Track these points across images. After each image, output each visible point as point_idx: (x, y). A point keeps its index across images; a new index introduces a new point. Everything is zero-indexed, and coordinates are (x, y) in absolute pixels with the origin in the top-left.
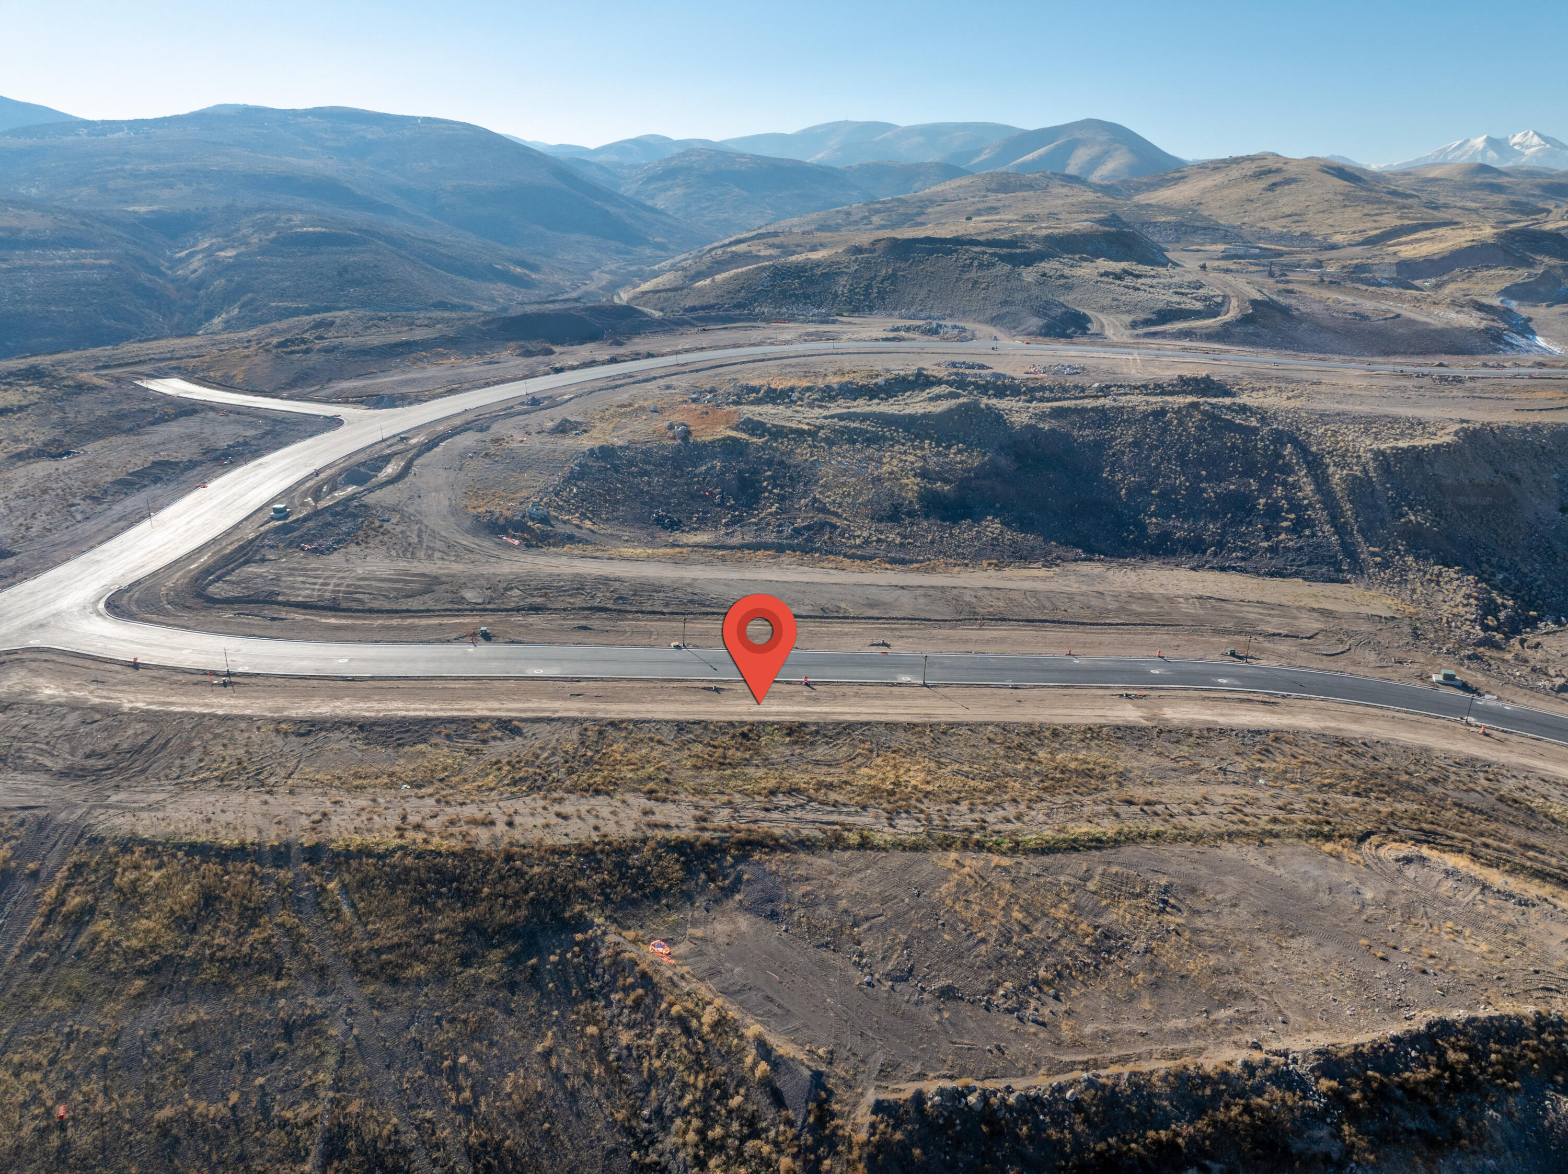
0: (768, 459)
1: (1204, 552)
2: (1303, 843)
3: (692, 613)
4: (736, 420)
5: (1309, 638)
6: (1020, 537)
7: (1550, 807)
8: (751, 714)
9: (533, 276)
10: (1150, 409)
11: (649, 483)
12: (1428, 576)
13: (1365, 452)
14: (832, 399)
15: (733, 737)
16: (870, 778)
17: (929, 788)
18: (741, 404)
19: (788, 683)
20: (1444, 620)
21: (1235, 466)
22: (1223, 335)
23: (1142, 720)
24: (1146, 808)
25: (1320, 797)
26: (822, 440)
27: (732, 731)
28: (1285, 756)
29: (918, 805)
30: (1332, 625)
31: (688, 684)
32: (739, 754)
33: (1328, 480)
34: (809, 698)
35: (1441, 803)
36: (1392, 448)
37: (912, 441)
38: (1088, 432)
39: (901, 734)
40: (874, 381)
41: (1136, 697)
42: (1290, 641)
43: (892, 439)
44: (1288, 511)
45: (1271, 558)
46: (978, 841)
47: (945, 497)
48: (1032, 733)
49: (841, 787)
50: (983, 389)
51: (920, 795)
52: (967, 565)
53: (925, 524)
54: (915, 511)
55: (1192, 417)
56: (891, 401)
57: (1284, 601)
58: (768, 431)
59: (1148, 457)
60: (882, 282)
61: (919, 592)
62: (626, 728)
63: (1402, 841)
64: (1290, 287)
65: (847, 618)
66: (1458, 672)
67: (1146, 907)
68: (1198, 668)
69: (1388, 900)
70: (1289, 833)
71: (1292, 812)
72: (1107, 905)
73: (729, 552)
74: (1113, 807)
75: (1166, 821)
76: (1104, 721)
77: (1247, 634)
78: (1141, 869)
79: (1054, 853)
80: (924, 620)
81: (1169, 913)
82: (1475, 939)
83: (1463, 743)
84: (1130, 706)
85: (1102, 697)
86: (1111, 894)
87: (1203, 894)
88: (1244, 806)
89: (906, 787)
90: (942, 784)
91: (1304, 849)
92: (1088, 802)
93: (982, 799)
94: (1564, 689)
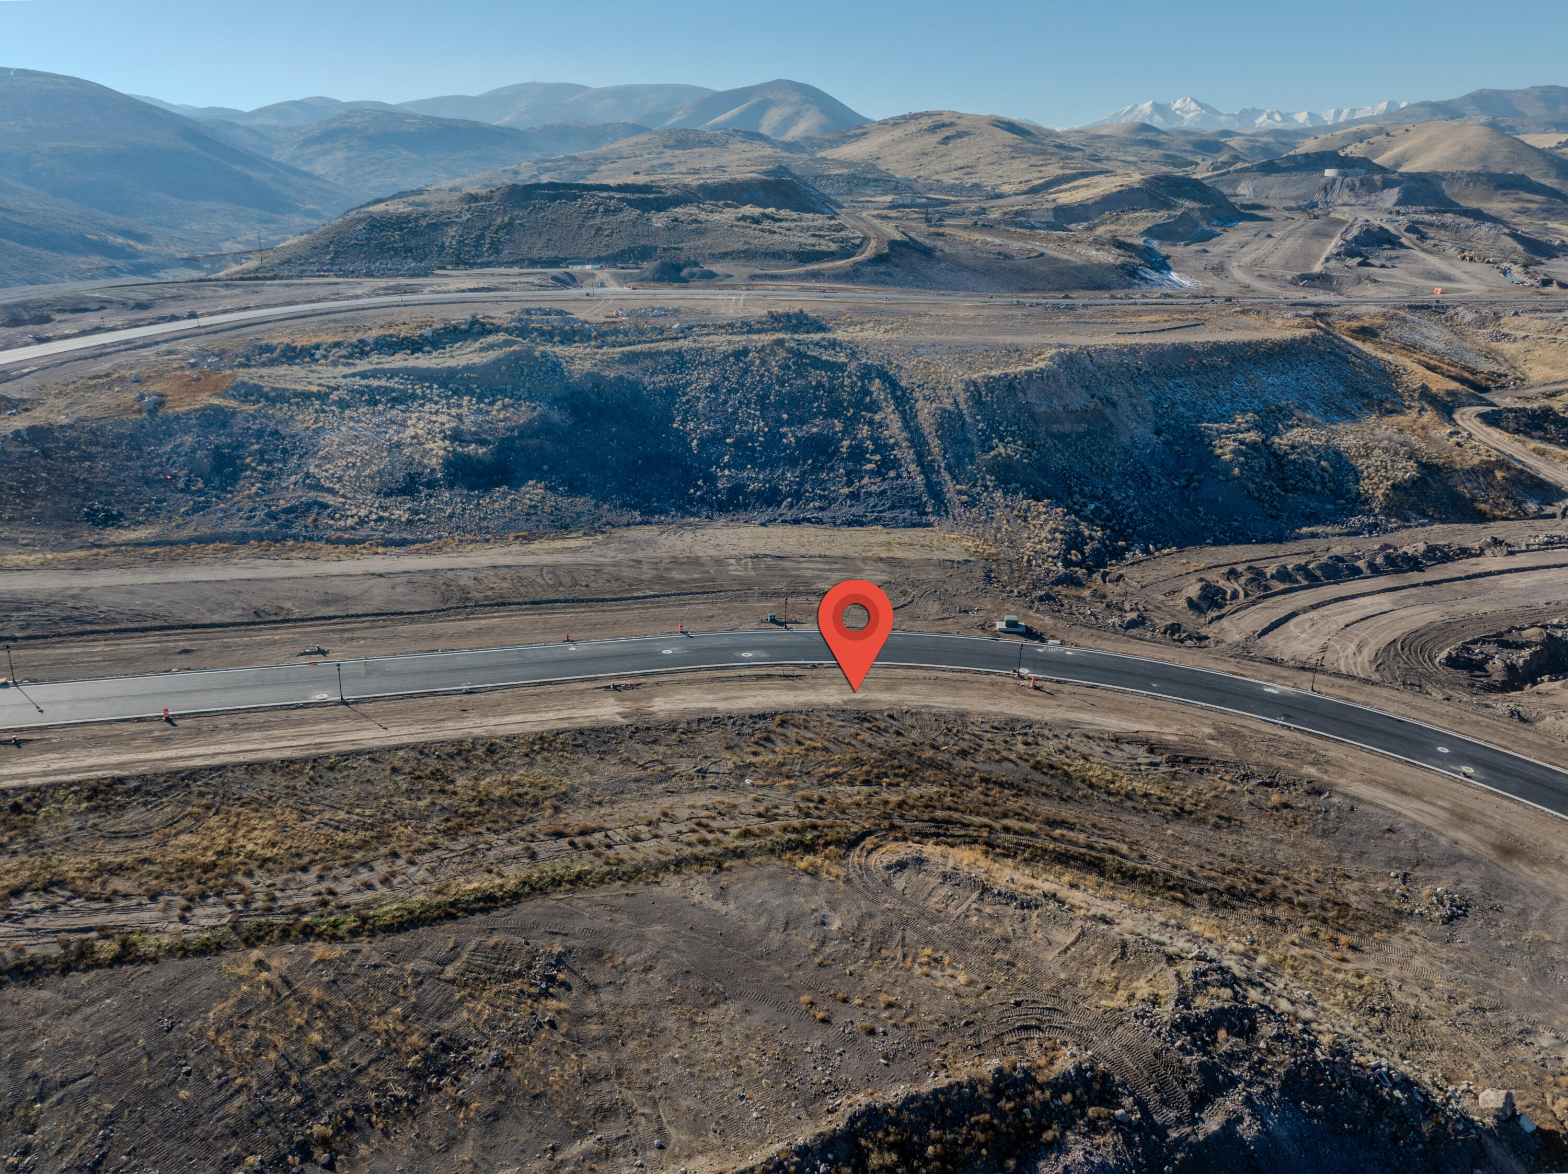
0: (258, 430)
1: (779, 505)
2: (774, 859)
4: (229, 385)
6: (564, 502)
7: (1090, 769)
9: (140, 247)
10: (730, 349)
11: (90, 469)
12: (1015, 512)
13: (957, 383)
14: (364, 354)
16: (188, 848)
17: (273, 852)
18: (249, 366)
19: (140, 720)
20: (1025, 559)
21: (819, 407)
22: (853, 276)
23: (620, 720)
24: (577, 840)
25: (816, 793)
26: (334, 403)
28: (787, 744)
29: (243, 880)
30: (898, 575)
33: (916, 416)
34: (156, 740)
35: (967, 781)
36: (985, 377)
37: (448, 398)
38: (661, 377)
39: (266, 777)
40: (419, 333)
41: (627, 687)
43: (424, 397)
44: (874, 452)
45: (851, 506)
46: (308, 926)
47: (480, 461)
48: (459, 753)
49: (134, 869)
50: (548, 336)
51: (253, 865)
52: (487, 541)
53: (446, 495)
54: (437, 480)
55: (775, 355)
56: (435, 354)
57: (851, 552)
58: (266, 397)
59: (725, 402)
60: (496, 232)
61: (402, 579)
63: (905, 839)
64: (941, 230)
65: (286, 621)
66: (1026, 616)
67: (522, 991)
68: (725, 641)
69: (859, 928)
70: (760, 848)
71: (775, 818)
72: (464, 997)
73: (167, 548)
74: (533, 845)
75: (598, 855)
76: (565, 725)
77: (799, 594)
78: (535, 933)
79: (416, 927)
80: (395, 614)
81: (552, 995)
82: (955, 968)
83: (1007, 702)
84: (612, 700)
85: (582, 692)
86: (476, 979)
87: (610, 958)
88: (714, 818)
89: (238, 855)
90: (296, 843)
91: (772, 869)
92: (501, 842)
93: (346, 858)
94: (1136, 623)
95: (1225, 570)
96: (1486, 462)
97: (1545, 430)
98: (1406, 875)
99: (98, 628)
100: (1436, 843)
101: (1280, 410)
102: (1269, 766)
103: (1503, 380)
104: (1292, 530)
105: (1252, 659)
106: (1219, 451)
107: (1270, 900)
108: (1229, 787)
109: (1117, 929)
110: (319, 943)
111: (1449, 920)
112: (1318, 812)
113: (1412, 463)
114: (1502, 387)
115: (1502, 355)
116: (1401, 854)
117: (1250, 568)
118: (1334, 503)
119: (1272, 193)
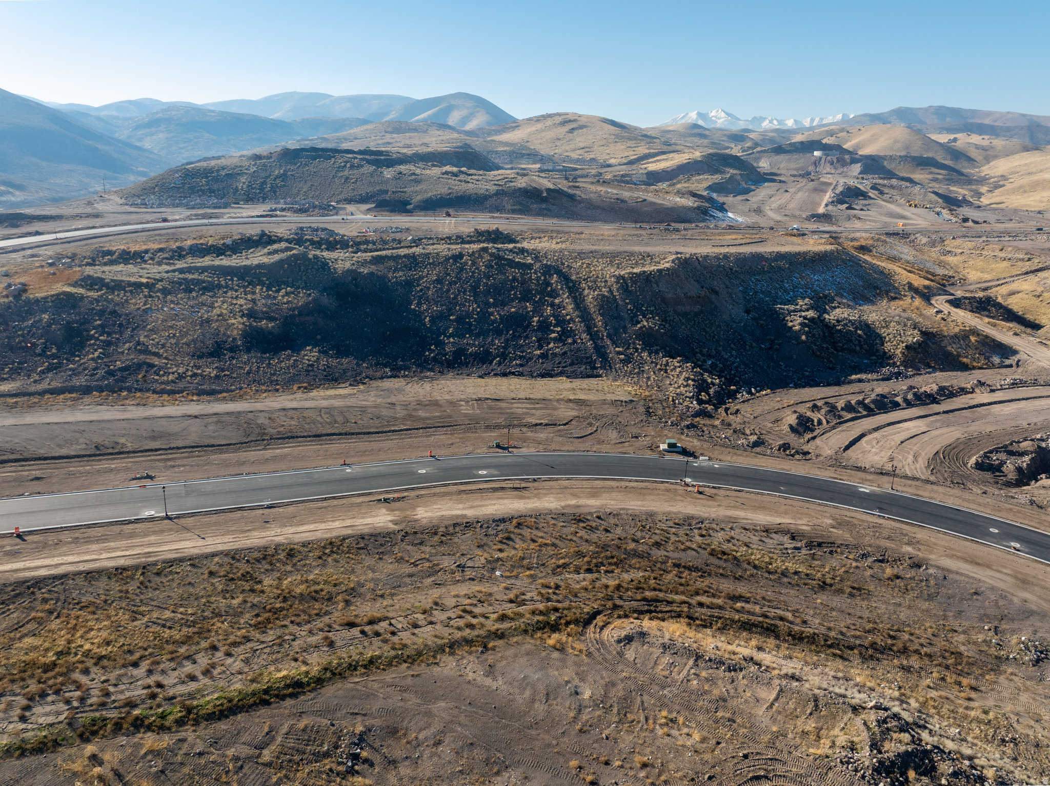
0: (101, 310)
1: (491, 362)
2: (528, 639)
4: (78, 277)
5: (565, 424)
6: (334, 362)
7: (752, 554)
10: (450, 254)
12: (659, 367)
13: (610, 277)
14: (181, 257)
16: (31, 650)
17: (107, 650)
18: (95, 265)
20: (671, 399)
21: (515, 294)
23: (391, 526)
24: (367, 629)
25: (552, 581)
26: (159, 290)
28: (524, 541)
29: (80, 678)
30: (584, 411)
33: (584, 300)
34: (8, 553)
35: (663, 566)
36: (629, 273)
37: (244, 287)
38: (401, 273)
39: (102, 583)
40: (222, 242)
41: (395, 500)
42: (549, 429)
43: (227, 286)
44: (556, 325)
45: (542, 363)
46: (138, 717)
47: (270, 333)
48: (265, 557)
50: (317, 244)
51: (90, 662)
52: (277, 390)
53: (245, 357)
54: (238, 346)
55: (482, 258)
56: (234, 257)
57: (548, 396)
58: (107, 286)
59: (448, 290)
61: (212, 419)
63: (626, 616)
64: (577, 184)
65: (122, 453)
66: (680, 440)
67: (331, 770)
68: (465, 462)
69: (606, 695)
70: (515, 629)
71: (523, 603)
72: (280, 779)
73: (26, 398)
74: (330, 634)
75: (385, 641)
76: (349, 532)
77: (514, 426)
78: (338, 714)
79: (235, 714)
80: (208, 446)
81: (357, 772)
82: (688, 726)
83: (682, 504)
84: (384, 511)
85: (360, 505)
86: (290, 761)
87: (405, 735)
88: (475, 605)
89: (76, 654)
90: (128, 641)
91: (528, 647)
92: (303, 633)
93: (172, 653)
94: (758, 443)
95: (810, 405)
96: (964, 331)
97: (989, 311)
98: (996, 627)
100: (1011, 602)
101: (825, 296)
102: (879, 547)
103: (952, 280)
104: (846, 377)
105: (845, 467)
106: (790, 324)
107: (903, 653)
108: (854, 564)
109: (807, 685)
110: (149, 734)
111: (1038, 661)
112: (921, 581)
113: (916, 331)
114: (953, 284)
115: (950, 265)
116: (989, 612)
117: (826, 403)
118: (868, 359)
119: (782, 165)
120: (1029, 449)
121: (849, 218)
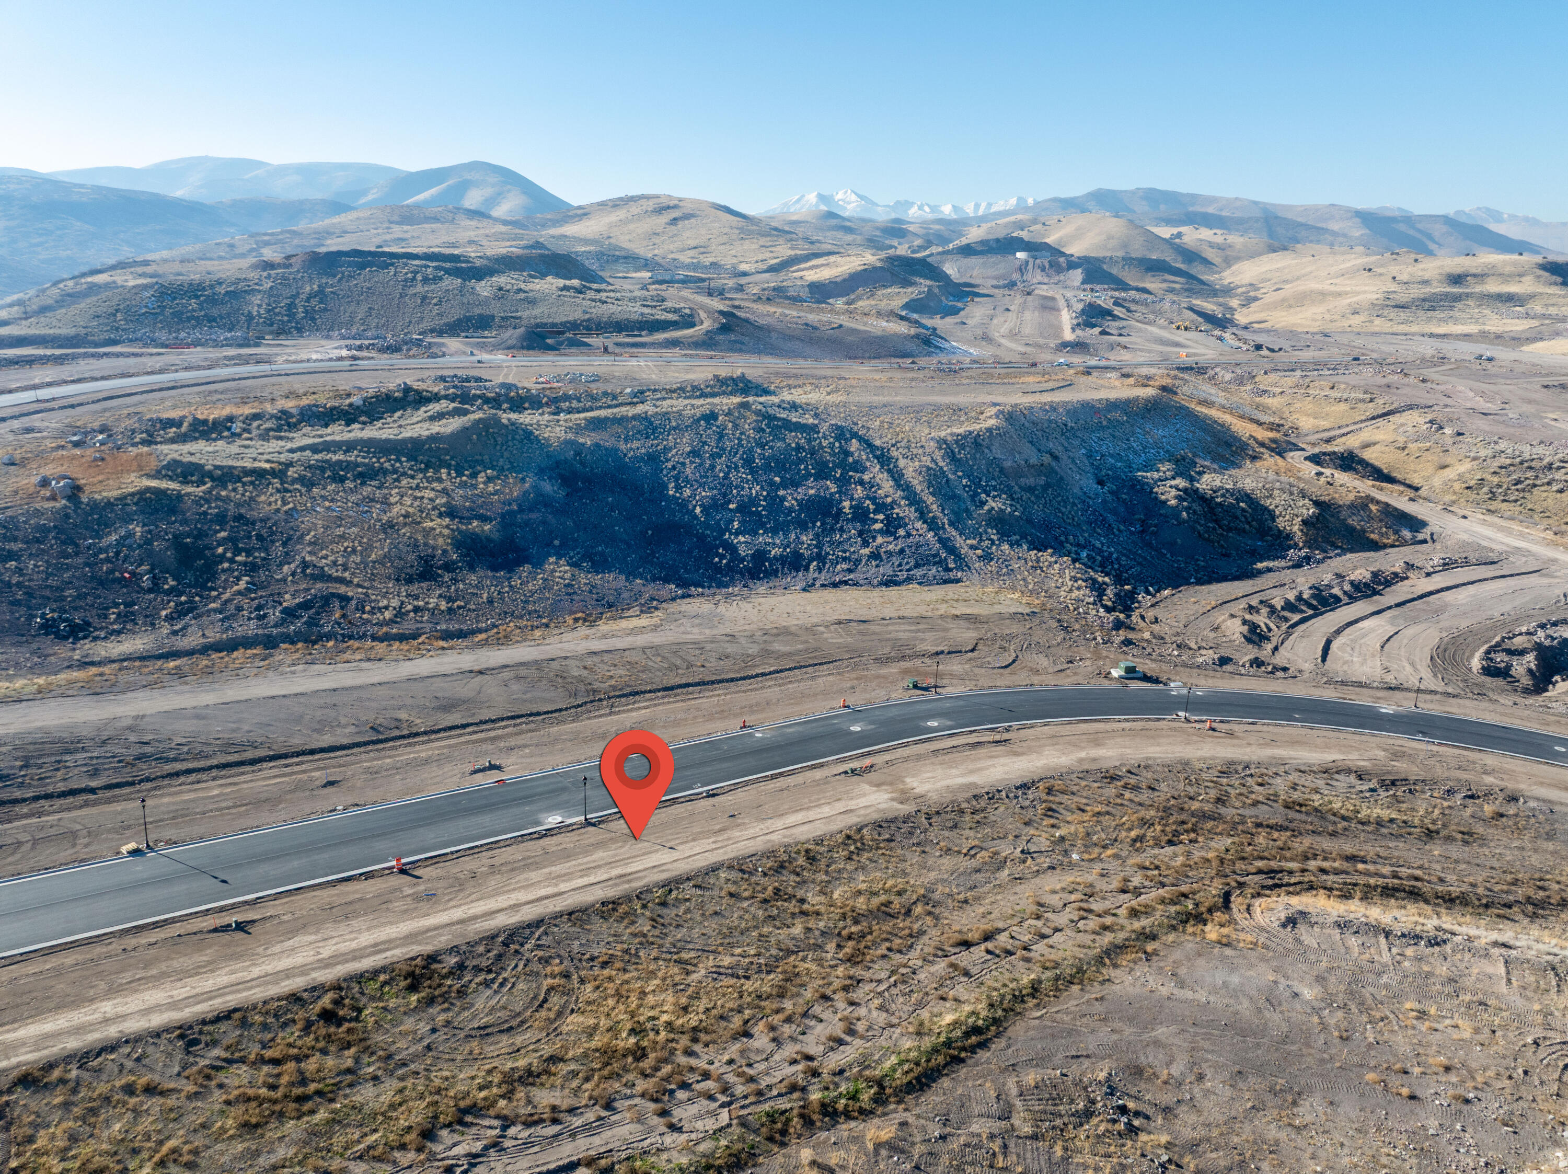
0: (217, 515)
1: (807, 569)
2: (1183, 935)
3: (148, 780)
4: (154, 464)
5: (972, 650)
6: (596, 579)
7: (1330, 803)
8: (327, 964)
10: (697, 413)
11: (20, 571)
12: (1030, 564)
13: (926, 441)
14: (293, 427)
15: (308, 1027)
16: (591, 1032)
17: (693, 1020)
18: (156, 443)
19: (369, 876)
20: (1070, 607)
21: (806, 468)
22: (710, 343)
24: (989, 946)
25: (1145, 860)
26: (294, 481)
27: (301, 1014)
28: (1072, 812)
29: (693, 1062)
30: (983, 631)
31: (178, 929)
32: (330, 1062)
33: (903, 474)
34: (417, 898)
35: (1246, 829)
36: (950, 435)
37: (421, 470)
38: (636, 444)
39: (598, 925)
40: (347, 402)
41: (863, 771)
42: (957, 658)
43: (395, 471)
44: (876, 512)
45: (877, 566)
46: (823, 1105)
47: (489, 540)
48: (782, 867)
49: (548, 1073)
50: (495, 402)
51: (684, 1041)
52: (547, 626)
53: (473, 578)
54: (454, 562)
55: (745, 418)
56: (379, 424)
57: (921, 612)
58: (210, 475)
59: (713, 467)
60: (308, 300)
61: (506, 675)
62: (62, 1081)
63: (1260, 894)
65: (417, 734)
68: (894, 712)
69: (1328, 993)
70: (1160, 926)
71: (1138, 892)
73: (186, 661)
74: (951, 960)
75: (1027, 960)
76: (856, 819)
79: (936, 1080)
80: (531, 715)
84: (865, 786)
85: (827, 781)
89: (656, 1030)
90: (707, 1003)
91: (1190, 945)
92: (918, 963)
93: (779, 1012)
94: (1224, 661)
95: (1243, 604)
96: (1358, 498)
99: (191, 765)
101: (1183, 458)
102: (1458, 780)
105: (1342, 684)
106: (1163, 497)
108: (1445, 804)
110: (855, 1123)
112: (1528, 817)
113: (1307, 501)
115: (1269, 409)
117: (1260, 601)
118: (1262, 540)
119: (975, 273)
120: (1525, 645)
121: (1112, 347)
